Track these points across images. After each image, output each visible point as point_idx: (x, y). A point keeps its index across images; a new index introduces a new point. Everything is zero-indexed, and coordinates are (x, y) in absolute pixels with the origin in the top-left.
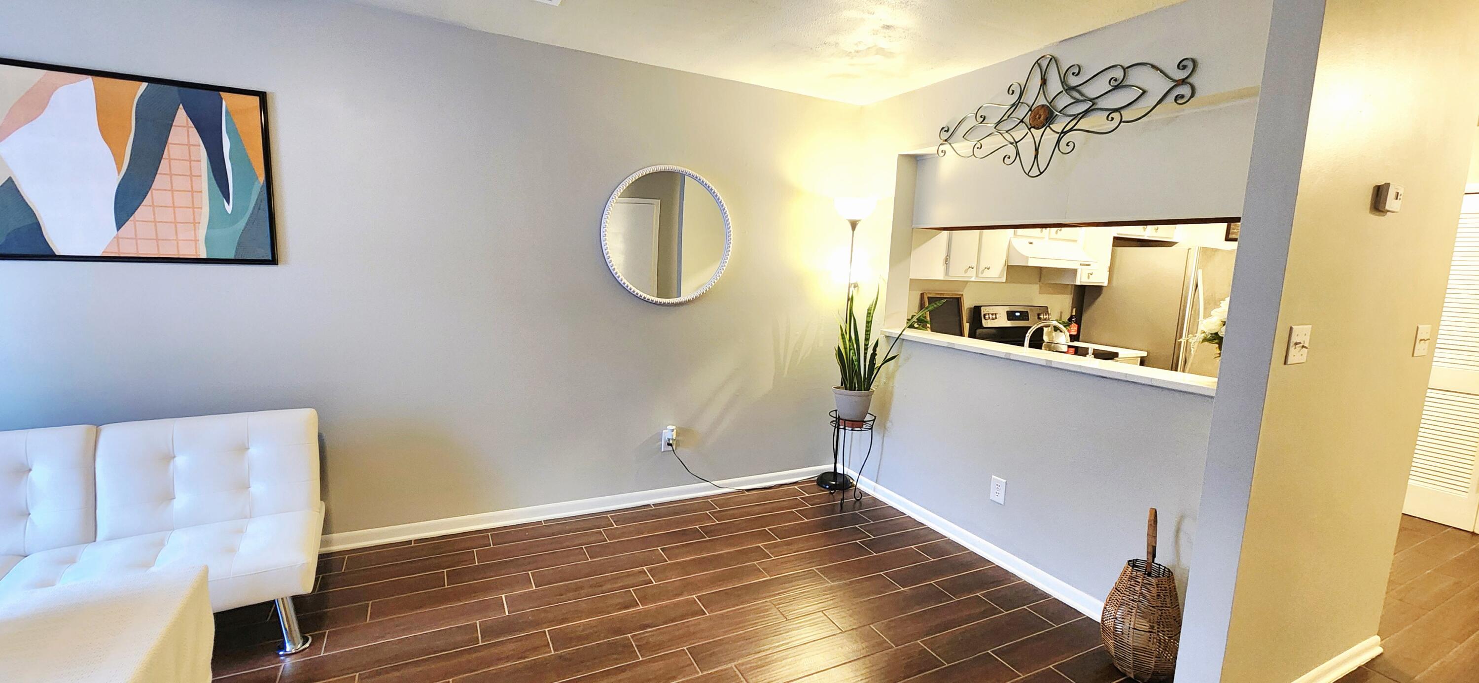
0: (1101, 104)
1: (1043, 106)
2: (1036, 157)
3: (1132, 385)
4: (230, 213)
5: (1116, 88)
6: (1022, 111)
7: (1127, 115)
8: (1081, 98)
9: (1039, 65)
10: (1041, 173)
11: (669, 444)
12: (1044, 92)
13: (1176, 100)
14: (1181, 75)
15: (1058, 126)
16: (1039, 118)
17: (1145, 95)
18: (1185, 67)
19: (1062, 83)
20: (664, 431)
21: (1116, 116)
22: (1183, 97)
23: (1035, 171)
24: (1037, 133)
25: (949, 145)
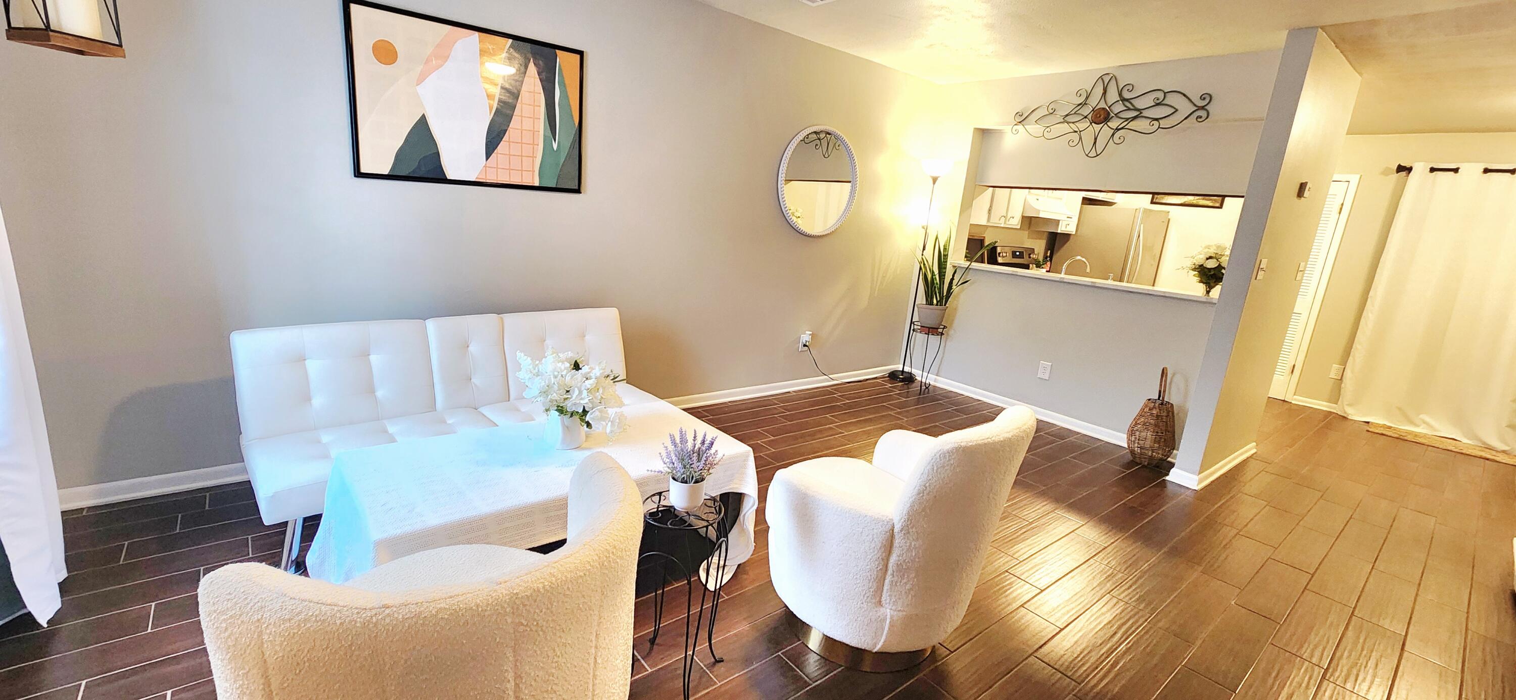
0: (1145, 113)
1: (1104, 109)
2: (1095, 143)
3: (1149, 297)
4: (555, 149)
5: (1158, 104)
6: (1086, 111)
7: (1163, 123)
8: (1132, 107)
9: (1102, 79)
10: (1097, 155)
11: (805, 345)
12: (1105, 99)
13: (1197, 118)
14: (1201, 103)
15: (1114, 124)
16: (1100, 117)
17: (1177, 112)
18: (1204, 99)
19: (1119, 95)
20: (802, 336)
21: (1156, 123)
22: (1201, 117)
23: (1093, 154)
24: (1097, 127)
25: (1022, 126)
